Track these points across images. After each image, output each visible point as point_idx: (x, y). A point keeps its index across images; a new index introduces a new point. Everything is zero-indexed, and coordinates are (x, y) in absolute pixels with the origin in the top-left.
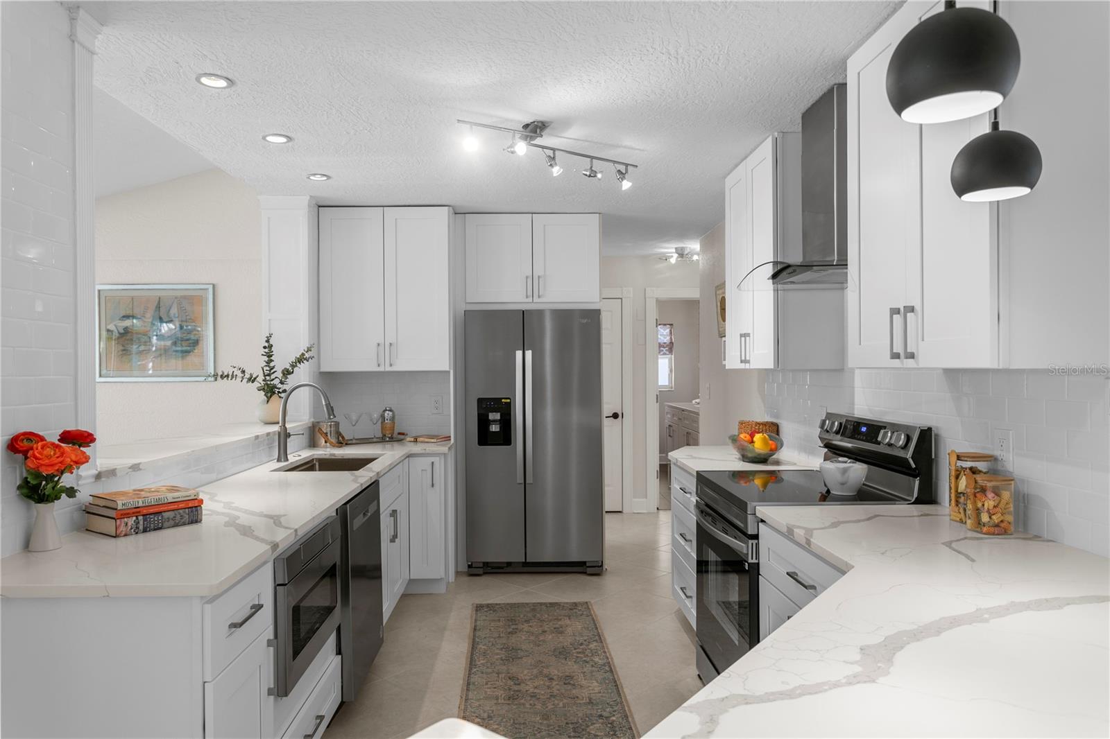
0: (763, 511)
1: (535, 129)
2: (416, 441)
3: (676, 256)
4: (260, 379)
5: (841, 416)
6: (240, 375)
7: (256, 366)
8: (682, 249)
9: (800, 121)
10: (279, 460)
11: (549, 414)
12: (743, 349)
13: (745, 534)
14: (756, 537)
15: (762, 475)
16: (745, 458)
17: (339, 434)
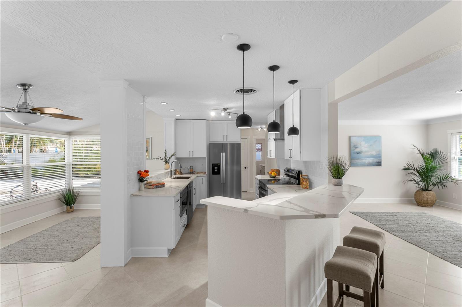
0: (268, 186)
1: (225, 109)
2: (198, 173)
3: (260, 128)
4: (164, 159)
5: (288, 168)
6: (160, 158)
7: (163, 156)
8: (262, 127)
9: (279, 108)
10: (170, 177)
11: (229, 167)
12: (270, 154)
13: (265, 190)
14: (267, 191)
15: (274, 181)
16: (271, 177)
17: (181, 172)
